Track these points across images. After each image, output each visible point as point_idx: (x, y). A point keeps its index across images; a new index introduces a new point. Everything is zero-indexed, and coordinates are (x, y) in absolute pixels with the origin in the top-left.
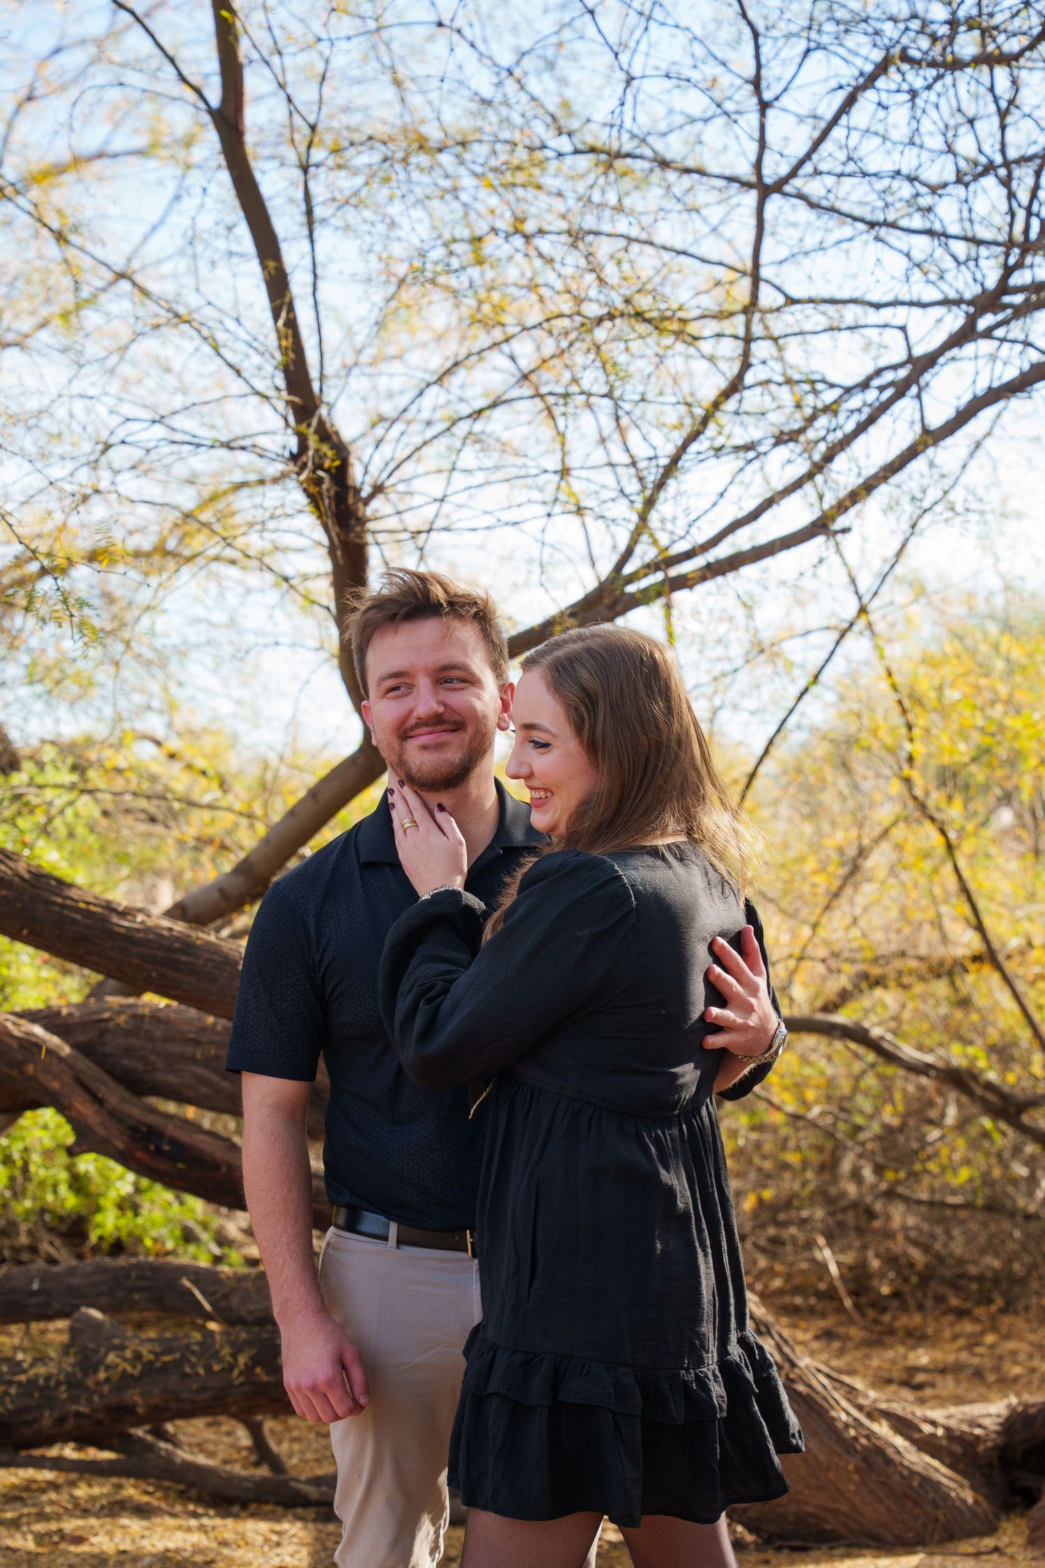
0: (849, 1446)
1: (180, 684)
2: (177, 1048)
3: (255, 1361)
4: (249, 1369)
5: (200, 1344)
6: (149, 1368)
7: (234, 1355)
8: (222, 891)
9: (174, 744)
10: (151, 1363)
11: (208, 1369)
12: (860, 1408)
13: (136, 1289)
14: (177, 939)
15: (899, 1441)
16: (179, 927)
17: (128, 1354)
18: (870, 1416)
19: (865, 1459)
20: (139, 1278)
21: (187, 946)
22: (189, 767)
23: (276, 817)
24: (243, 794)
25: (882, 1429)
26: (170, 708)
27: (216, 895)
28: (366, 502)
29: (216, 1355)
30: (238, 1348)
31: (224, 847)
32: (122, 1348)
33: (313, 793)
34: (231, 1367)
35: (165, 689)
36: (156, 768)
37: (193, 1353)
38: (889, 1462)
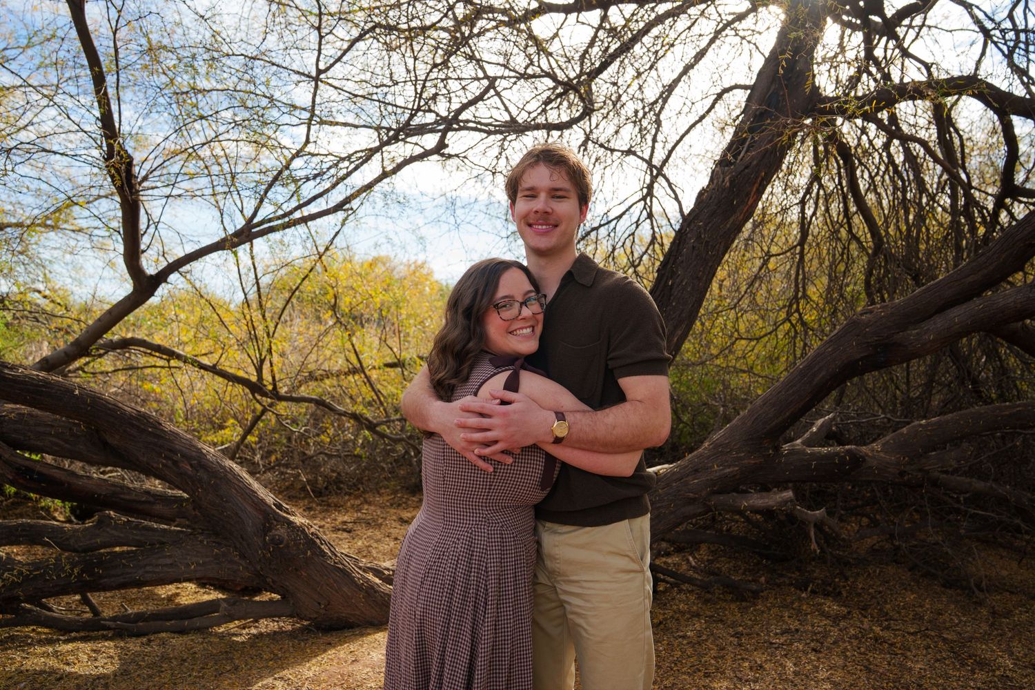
0: (359, 587)
1: (50, 272)
2: (41, 429)
3: (83, 571)
4: (80, 575)
5: (54, 564)
6: (26, 579)
7: (72, 569)
8: (65, 353)
9: (47, 293)
10: (28, 575)
11: (58, 576)
12: (360, 568)
13: (20, 536)
14: (41, 380)
15: (377, 581)
16: (42, 374)
17: (15, 572)
18: (364, 571)
19: (366, 592)
20: (23, 530)
21: (46, 383)
22: (53, 301)
23: (90, 322)
24: (75, 312)
25: (370, 576)
26: (46, 280)
27: (63, 355)
28: (140, 184)
29: (63, 569)
30: (73, 565)
31: (67, 333)
32: (13, 569)
33: (110, 312)
34: (71, 575)
35: (45, 274)
36: (38, 301)
37: (51, 569)
38: (376, 592)
